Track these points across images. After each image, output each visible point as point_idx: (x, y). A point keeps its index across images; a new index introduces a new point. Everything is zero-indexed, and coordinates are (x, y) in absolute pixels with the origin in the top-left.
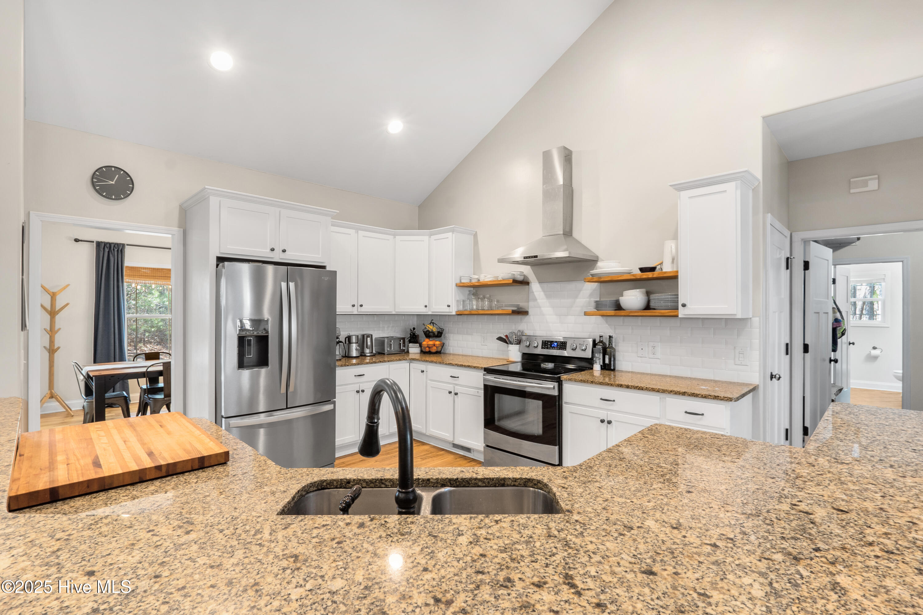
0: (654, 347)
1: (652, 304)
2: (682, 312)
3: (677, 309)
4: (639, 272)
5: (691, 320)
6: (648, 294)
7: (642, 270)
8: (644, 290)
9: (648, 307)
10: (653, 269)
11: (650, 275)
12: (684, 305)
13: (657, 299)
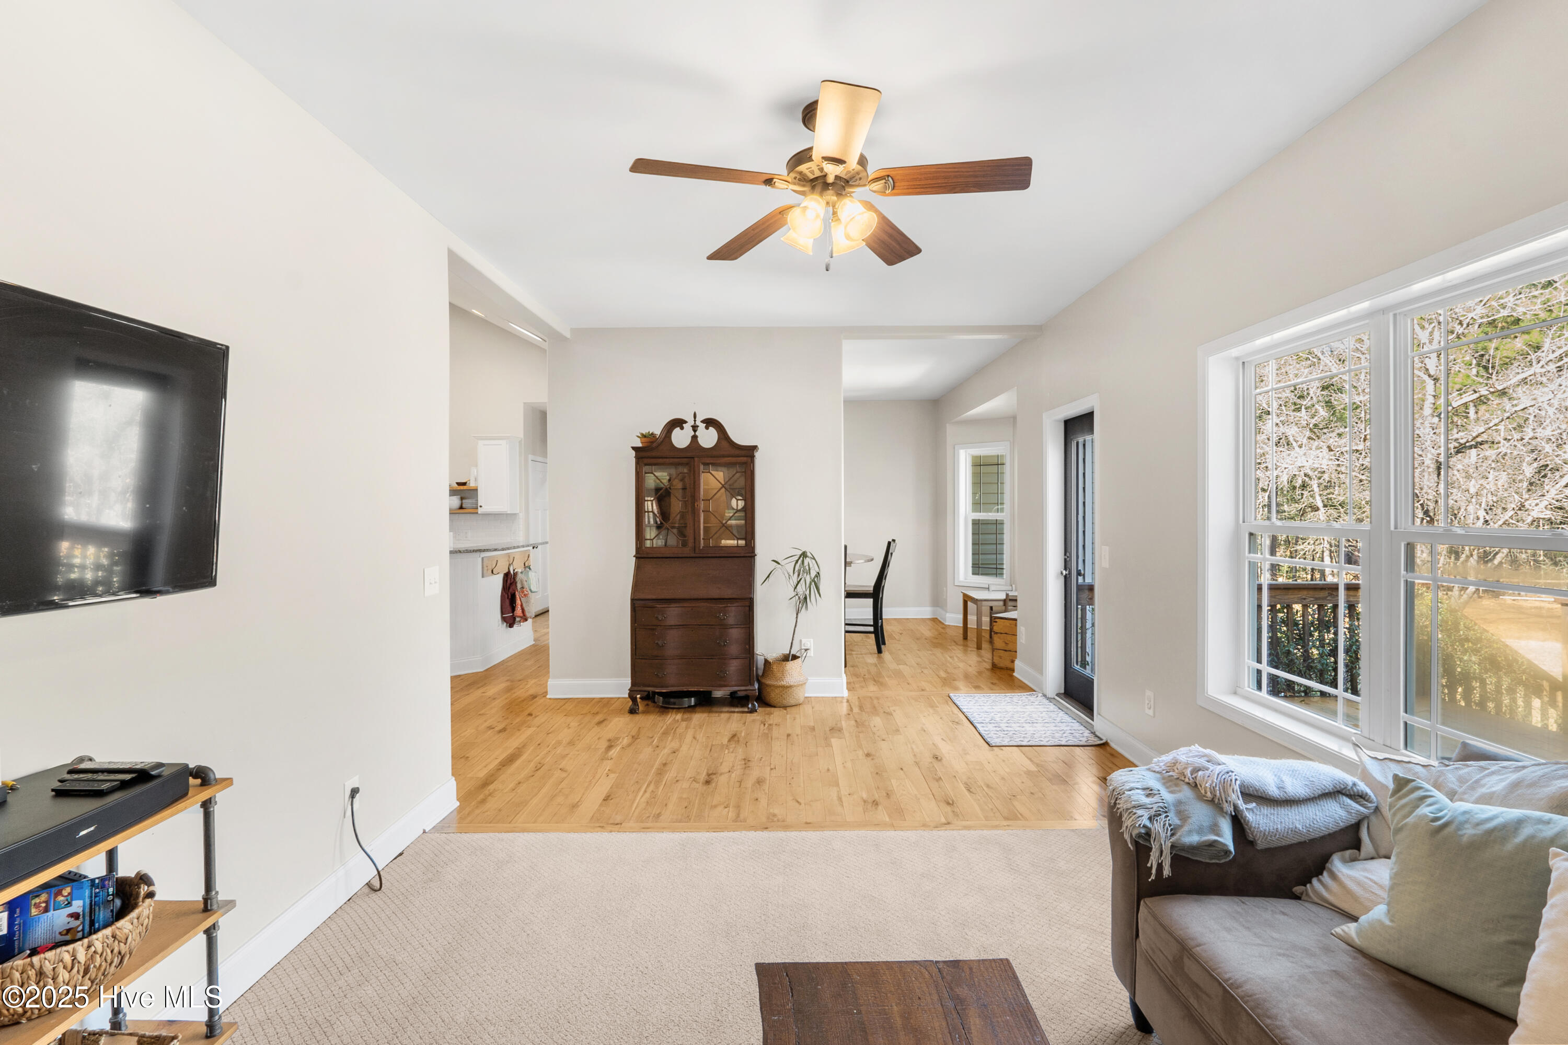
0: (466, 533)
1: (464, 506)
2: (480, 511)
3: (477, 508)
4: (456, 485)
5: (487, 515)
6: (462, 499)
7: (459, 484)
8: (459, 497)
9: (461, 508)
10: (464, 484)
11: (462, 488)
12: (481, 506)
13: (467, 503)
